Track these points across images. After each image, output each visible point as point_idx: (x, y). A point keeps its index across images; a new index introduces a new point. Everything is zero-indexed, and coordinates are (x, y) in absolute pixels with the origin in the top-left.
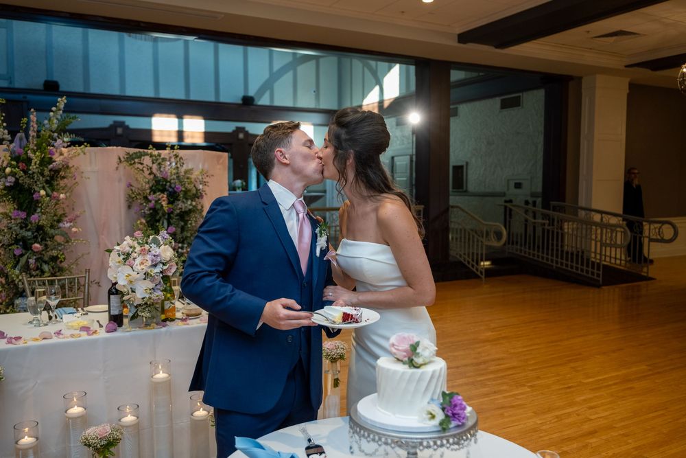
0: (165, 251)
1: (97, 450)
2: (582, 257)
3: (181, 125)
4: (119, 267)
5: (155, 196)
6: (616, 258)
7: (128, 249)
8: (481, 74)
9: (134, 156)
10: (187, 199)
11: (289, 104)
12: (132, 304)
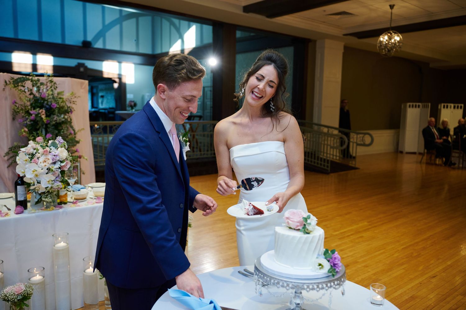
0: (62, 152)
1: (14, 303)
2: (315, 155)
3: (35, 59)
4: (26, 164)
5: (34, 111)
6: (333, 155)
7: (32, 151)
8: (252, 34)
9: (19, 80)
10: (61, 114)
11: (117, 48)
12: (38, 192)
